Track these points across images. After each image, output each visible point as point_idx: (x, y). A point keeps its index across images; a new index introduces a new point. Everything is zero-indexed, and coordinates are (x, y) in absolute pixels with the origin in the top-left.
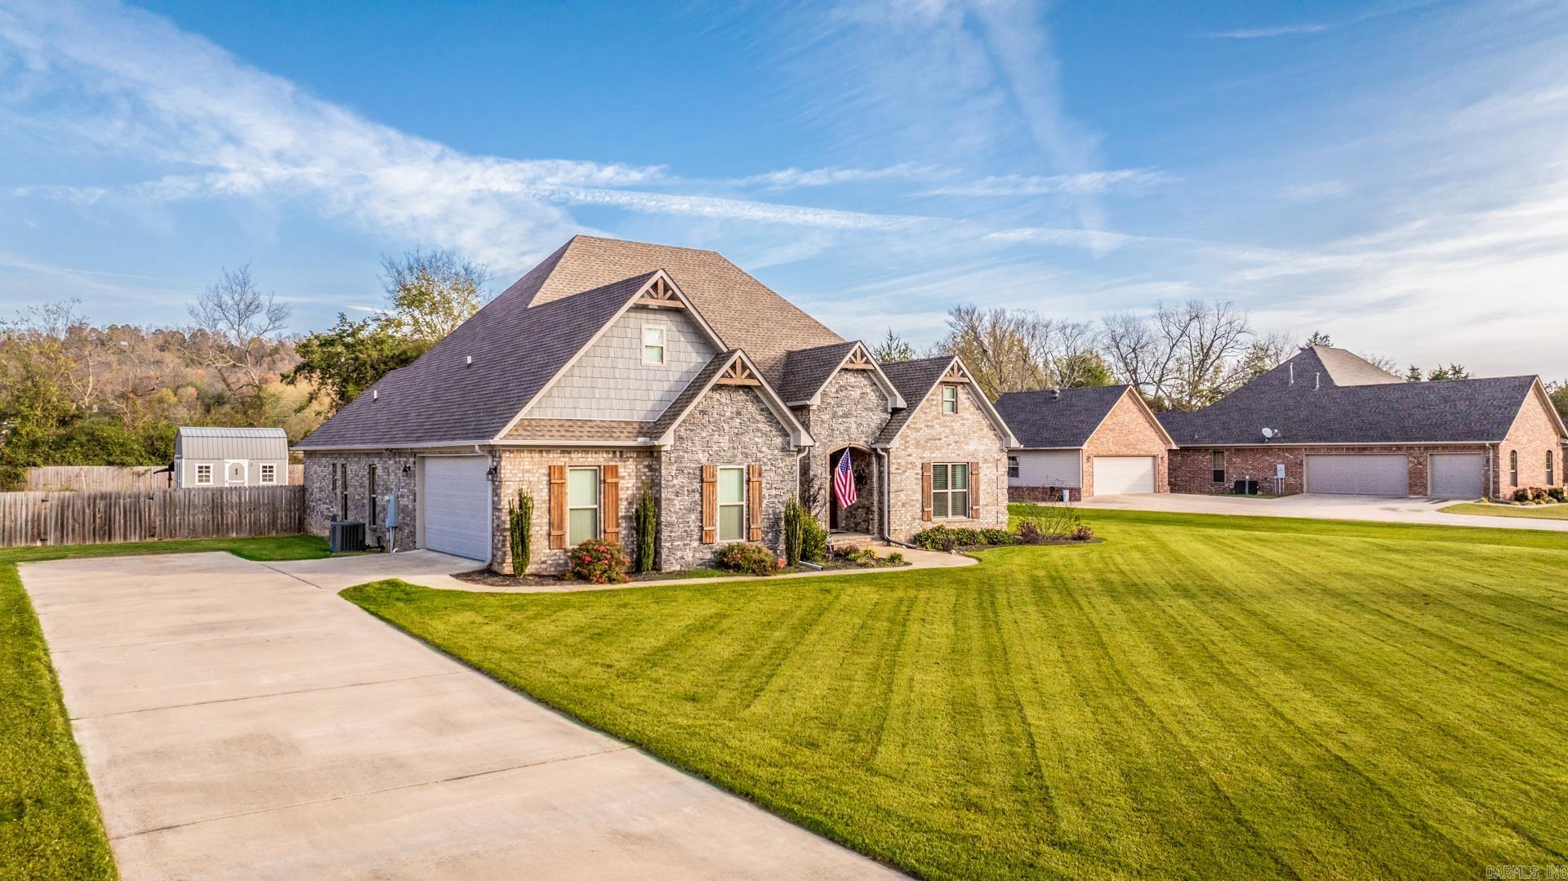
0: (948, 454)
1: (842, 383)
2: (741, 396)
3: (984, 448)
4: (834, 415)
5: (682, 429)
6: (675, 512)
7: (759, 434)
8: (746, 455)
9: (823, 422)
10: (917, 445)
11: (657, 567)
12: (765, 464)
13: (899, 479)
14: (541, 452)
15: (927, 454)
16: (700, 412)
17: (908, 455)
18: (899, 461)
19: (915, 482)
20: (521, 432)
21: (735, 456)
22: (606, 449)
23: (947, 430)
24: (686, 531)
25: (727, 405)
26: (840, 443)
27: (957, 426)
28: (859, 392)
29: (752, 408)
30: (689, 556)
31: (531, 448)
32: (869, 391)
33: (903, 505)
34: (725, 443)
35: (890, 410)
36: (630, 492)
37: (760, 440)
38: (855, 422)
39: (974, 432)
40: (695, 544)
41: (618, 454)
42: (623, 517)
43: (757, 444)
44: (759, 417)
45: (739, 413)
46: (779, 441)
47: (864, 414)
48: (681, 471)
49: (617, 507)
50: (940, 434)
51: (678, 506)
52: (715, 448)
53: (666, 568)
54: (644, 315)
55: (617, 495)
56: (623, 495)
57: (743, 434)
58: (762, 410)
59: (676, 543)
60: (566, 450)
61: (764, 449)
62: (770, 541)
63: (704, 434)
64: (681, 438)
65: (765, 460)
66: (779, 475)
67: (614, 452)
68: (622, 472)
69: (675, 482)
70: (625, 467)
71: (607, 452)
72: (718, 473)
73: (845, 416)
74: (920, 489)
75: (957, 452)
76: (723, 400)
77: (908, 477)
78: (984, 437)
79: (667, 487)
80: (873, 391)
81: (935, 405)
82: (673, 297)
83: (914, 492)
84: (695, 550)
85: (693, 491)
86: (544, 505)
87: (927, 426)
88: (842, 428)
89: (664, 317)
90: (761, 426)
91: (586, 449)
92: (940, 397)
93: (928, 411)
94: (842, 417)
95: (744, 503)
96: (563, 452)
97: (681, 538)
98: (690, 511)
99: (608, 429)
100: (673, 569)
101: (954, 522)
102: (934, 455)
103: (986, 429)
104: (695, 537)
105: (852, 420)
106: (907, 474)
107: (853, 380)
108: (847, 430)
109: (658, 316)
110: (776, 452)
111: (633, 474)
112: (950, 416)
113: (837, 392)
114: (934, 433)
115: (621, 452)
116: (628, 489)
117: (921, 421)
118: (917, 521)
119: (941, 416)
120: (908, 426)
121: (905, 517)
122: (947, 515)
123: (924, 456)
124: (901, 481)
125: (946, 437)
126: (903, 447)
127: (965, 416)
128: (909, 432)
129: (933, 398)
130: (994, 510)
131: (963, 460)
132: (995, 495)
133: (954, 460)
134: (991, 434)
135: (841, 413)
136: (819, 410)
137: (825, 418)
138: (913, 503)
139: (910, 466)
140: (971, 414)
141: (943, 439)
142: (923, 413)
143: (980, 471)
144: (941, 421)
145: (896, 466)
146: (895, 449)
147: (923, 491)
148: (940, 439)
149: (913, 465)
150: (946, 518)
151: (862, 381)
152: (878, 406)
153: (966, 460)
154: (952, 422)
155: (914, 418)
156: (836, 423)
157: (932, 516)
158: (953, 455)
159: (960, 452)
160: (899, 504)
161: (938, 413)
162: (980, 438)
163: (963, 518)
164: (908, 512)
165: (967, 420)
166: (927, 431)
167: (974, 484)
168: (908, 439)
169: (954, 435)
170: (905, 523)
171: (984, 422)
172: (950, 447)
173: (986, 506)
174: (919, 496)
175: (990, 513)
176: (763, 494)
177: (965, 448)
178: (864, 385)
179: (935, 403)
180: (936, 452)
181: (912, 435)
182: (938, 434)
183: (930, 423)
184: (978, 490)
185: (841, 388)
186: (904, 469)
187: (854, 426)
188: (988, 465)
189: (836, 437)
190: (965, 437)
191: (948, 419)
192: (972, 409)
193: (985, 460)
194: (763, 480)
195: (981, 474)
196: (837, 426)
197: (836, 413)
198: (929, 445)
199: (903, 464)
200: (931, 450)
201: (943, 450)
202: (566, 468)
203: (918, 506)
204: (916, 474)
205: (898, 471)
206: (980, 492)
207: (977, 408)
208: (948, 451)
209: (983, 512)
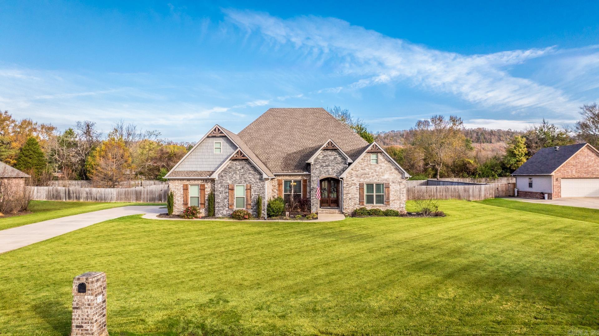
0: (374, 180)
1: (325, 154)
2: (244, 162)
3: (393, 177)
4: (322, 166)
5: (222, 173)
6: (220, 199)
7: (251, 174)
8: (245, 181)
9: (316, 169)
10: (357, 176)
11: (214, 215)
12: (253, 184)
13: (347, 189)
14: (181, 180)
15: (362, 180)
16: (229, 168)
17: (352, 180)
18: (348, 182)
19: (355, 190)
20: (174, 175)
21: (241, 181)
22: (201, 179)
23: (373, 171)
24: (223, 205)
25: (238, 165)
26: (324, 176)
27: (378, 169)
28: (333, 157)
29: (247, 166)
30: (225, 212)
31: (178, 179)
32: (338, 157)
33: (350, 199)
34: (238, 177)
35: (347, 164)
36: (209, 192)
37: (251, 176)
38: (331, 168)
39: (387, 171)
40: (227, 209)
41: (205, 181)
42: (206, 200)
43: (250, 177)
44: (250, 169)
45: (243, 168)
46: (258, 176)
47: (335, 165)
48: (221, 186)
49: (204, 197)
50: (369, 172)
51: (221, 197)
52: (234, 179)
53: (217, 216)
54: (214, 139)
55: (204, 193)
56: (207, 193)
57: (244, 174)
58: (252, 166)
59: (220, 208)
60: (188, 180)
61: (252, 179)
62: (255, 209)
63: (230, 175)
64: (222, 176)
65: (253, 183)
66: (258, 187)
67: (204, 180)
68: (206, 186)
69: (220, 189)
70: (207, 185)
71: (201, 180)
72: (235, 187)
73: (327, 166)
74: (358, 193)
75: (377, 179)
76: (237, 164)
77: (352, 189)
78: (392, 173)
79: (217, 191)
81: (367, 161)
82: (222, 133)
83: (355, 194)
84: (227, 211)
85: (226, 192)
86: (182, 196)
87: (361, 169)
88: (325, 171)
89: (221, 139)
90: (251, 172)
91: (195, 180)
92: (369, 158)
93: (362, 163)
94: (325, 166)
95: (245, 197)
96: (187, 180)
97: (222, 207)
98: (225, 198)
99: (201, 173)
100: (219, 216)
101: (376, 206)
102: (366, 180)
103: (393, 170)
104: (227, 207)
105: (330, 168)
106: (352, 187)
107: (330, 153)
108: (328, 171)
109: (219, 139)
110: (257, 180)
111: (210, 187)
112: (374, 165)
113: (323, 158)
114: (365, 171)
115: (206, 180)
116: (208, 191)
117: (359, 167)
118: (357, 205)
119: (369, 165)
120: (352, 169)
121: (351, 203)
122: (373, 203)
123: (361, 180)
124: (349, 190)
125: (372, 173)
126: (350, 177)
127: (382, 165)
128: (353, 172)
129: (365, 158)
130: (398, 202)
131: (381, 182)
132: (399, 196)
133: (376, 182)
134: (397, 172)
135: (325, 165)
136: (314, 164)
137: (317, 167)
138: (355, 198)
139: (353, 184)
140: (385, 164)
141: (370, 174)
142: (360, 164)
143: (390, 186)
144: (369, 167)
145: (346, 184)
146: (345, 178)
147: (360, 194)
148: (369, 174)
149: (355, 184)
150: (372, 205)
151: (335, 153)
152: (342, 162)
153: (383, 182)
154: (375, 167)
155: (355, 166)
156: (322, 169)
157: (365, 204)
158: (375, 180)
159: (380, 179)
160: (348, 198)
161: (368, 164)
162: (390, 173)
163: (382, 205)
164: (352, 201)
165: (383, 166)
166: (362, 171)
167: (386, 192)
168: (352, 174)
169: (376, 172)
170: (351, 205)
171: (392, 167)
172: (374, 177)
173: (394, 200)
174: (358, 196)
175: (396, 203)
176: (252, 194)
177: (383, 177)
178: (336, 155)
179: (366, 160)
180: (367, 179)
181: (354, 173)
182: (367, 172)
183: (364, 168)
184: (389, 194)
185: (325, 156)
186: (350, 185)
187: (331, 170)
188: (395, 184)
189: (322, 174)
190: (382, 173)
191: (373, 166)
192: (386, 162)
193: (393, 182)
194: (252, 189)
195: (391, 188)
196: (323, 170)
197: (322, 165)
198: (363, 176)
199: (350, 183)
200: (364, 178)
201: (371, 178)
202: (189, 185)
203: (357, 199)
204: (357, 187)
205: (347, 186)
206: (390, 195)
207: (389, 162)
208: (373, 179)
209: (392, 203)
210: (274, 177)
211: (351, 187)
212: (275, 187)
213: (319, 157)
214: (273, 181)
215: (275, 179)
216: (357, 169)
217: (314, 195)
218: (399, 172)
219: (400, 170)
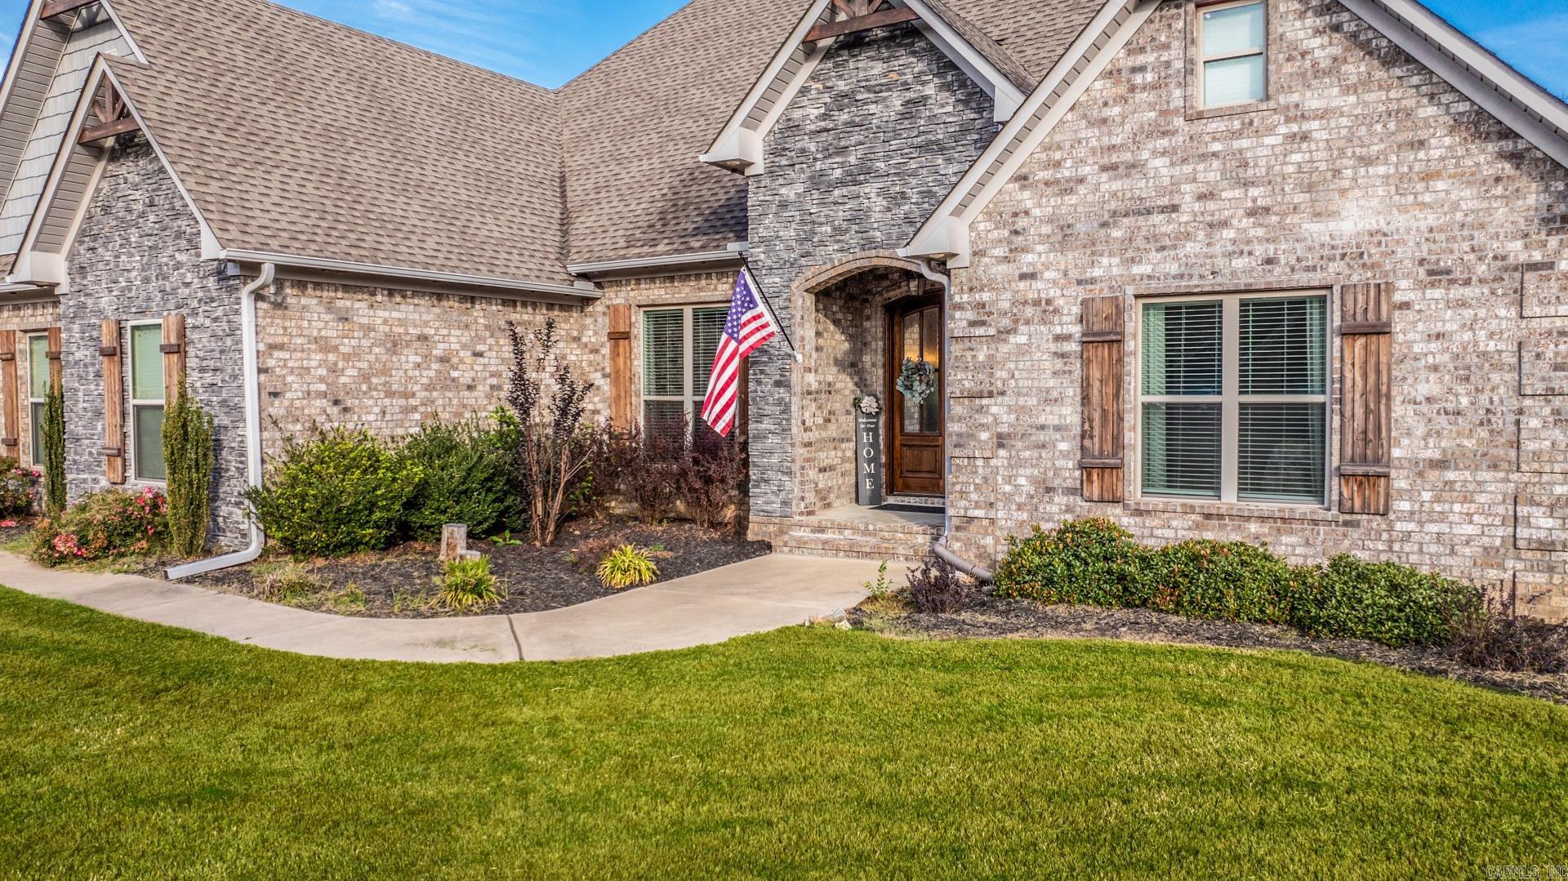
1: (842, 86)
3: (1431, 219)
4: (817, 182)
5: (82, 250)
6: (80, 417)
9: (783, 205)
10: (1064, 235)
12: (194, 312)
13: (981, 358)
15: (1108, 267)
17: (1023, 277)
18: (986, 296)
19: (1050, 365)
23: (1211, 173)
25: (133, 186)
26: (833, 258)
27: (1266, 149)
28: (896, 102)
33: (1001, 441)
34: (135, 271)
37: (183, 258)
38: (881, 193)
39: (1366, 161)
43: (178, 266)
45: (151, 202)
47: (913, 165)
48: (81, 333)
50: (1175, 187)
51: (82, 405)
52: (123, 283)
57: (155, 246)
61: (187, 277)
63: (108, 256)
65: (195, 304)
66: (215, 336)
73: (852, 179)
74: (1073, 392)
75: (1259, 250)
77: (1022, 351)
78: (1428, 177)
80: (946, 87)
81: (1155, 87)
83: (1049, 400)
87: (1104, 169)
88: (841, 214)
91: (34, 300)
92: (1175, 54)
94: (841, 183)
96: (14, 307)
101: (1232, 516)
102: (1137, 270)
103: (1442, 143)
105: (871, 189)
106: (1020, 340)
107: (878, 68)
108: (859, 218)
110: (211, 282)
113: (824, 117)
114: (1140, 186)
117: (1081, 152)
118: (1060, 500)
119: (1179, 122)
120: (1022, 179)
121: (1009, 480)
122: (1216, 489)
123: (1097, 272)
124: (991, 364)
125: (1201, 197)
126: (999, 252)
127: (1313, 102)
128: (1027, 198)
129: (1141, 60)
130: (1494, 486)
131: (1303, 278)
132: (1503, 422)
133: (1243, 281)
134: (1484, 157)
135: (838, 173)
136: (771, 172)
137: (788, 193)
138: (1042, 437)
139: (1029, 311)
140: (1347, 90)
141: (1188, 204)
142: (1091, 124)
143: (1398, 325)
144: (1179, 139)
145: (970, 315)
146: (965, 258)
147: (1086, 399)
148: (1175, 208)
149: (1046, 309)
150: (1202, 501)
151: (910, 65)
152: (965, 131)
153: (1316, 279)
154: (1237, 134)
155: (1047, 148)
156: (823, 204)
157: (1133, 488)
158: (1239, 263)
159: (1283, 250)
160: (984, 436)
161: (1164, 113)
162: (1400, 183)
163: (1305, 506)
164: (1022, 463)
165: (1323, 115)
166: (1109, 185)
167: (1353, 376)
168: (1022, 222)
169: (1246, 184)
170: (1008, 498)
171: (1429, 111)
172: (1228, 234)
173: (1441, 464)
174: (1070, 414)
175: (1466, 500)
176: (189, 380)
177: (1315, 230)
178: (917, 77)
179: (1149, 77)
180: (1156, 256)
181: (1039, 207)
182: (1161, 191)
183: (1127, 157)
184: (1379, 396)
185: (844, 99)
186: (1006, 322)
187: (879, 203)
188: (1457, 292)
189: (822, 243)
190: (1310, 188)
191: (1213, 126)
192: (1356, 68)
193: (1438, 275)
194: (191, 351)
195: (1407, 332)
196: (826, 211)
197: (822, 174)
198: (1116, 233)
199: (1005, 305)
200: (1129, 252)
201: (1190, 247)
202: (19, 335)
203: (1063, 446)
204: (1058, 338)
205: (980, 331)
206: (1398, 410)
207: (1395, 57)
208: (1217, 249)
209: (1411, 494)
210: (584, 288)
211: (1012, 339)
212: (598, 358)
213: (797, 114)
214: (588, 321)
215: (599, 307)
216: (1066, 172)
217: (768, 409)
218: (1516, 158)
219: (1530, 136)
